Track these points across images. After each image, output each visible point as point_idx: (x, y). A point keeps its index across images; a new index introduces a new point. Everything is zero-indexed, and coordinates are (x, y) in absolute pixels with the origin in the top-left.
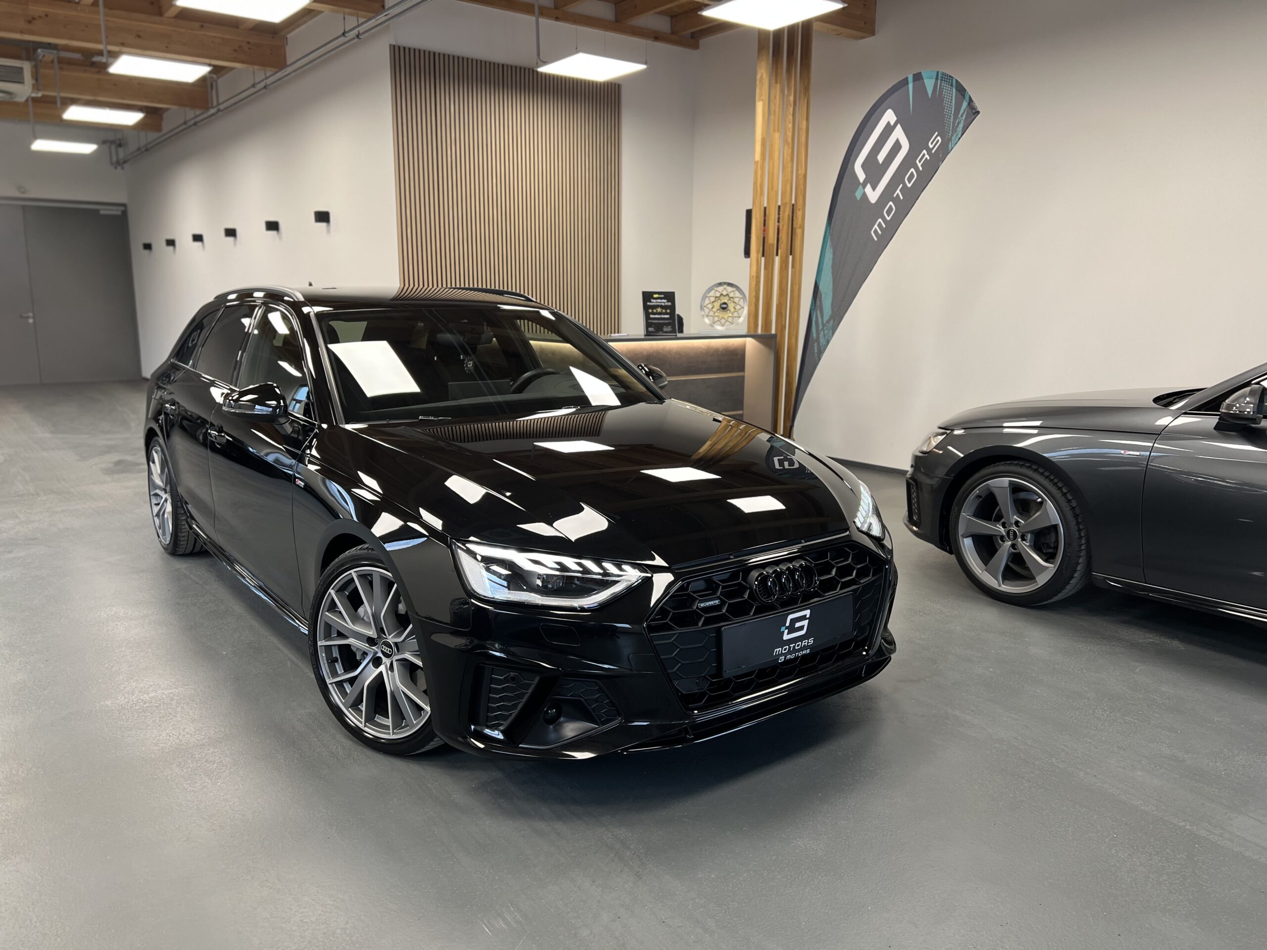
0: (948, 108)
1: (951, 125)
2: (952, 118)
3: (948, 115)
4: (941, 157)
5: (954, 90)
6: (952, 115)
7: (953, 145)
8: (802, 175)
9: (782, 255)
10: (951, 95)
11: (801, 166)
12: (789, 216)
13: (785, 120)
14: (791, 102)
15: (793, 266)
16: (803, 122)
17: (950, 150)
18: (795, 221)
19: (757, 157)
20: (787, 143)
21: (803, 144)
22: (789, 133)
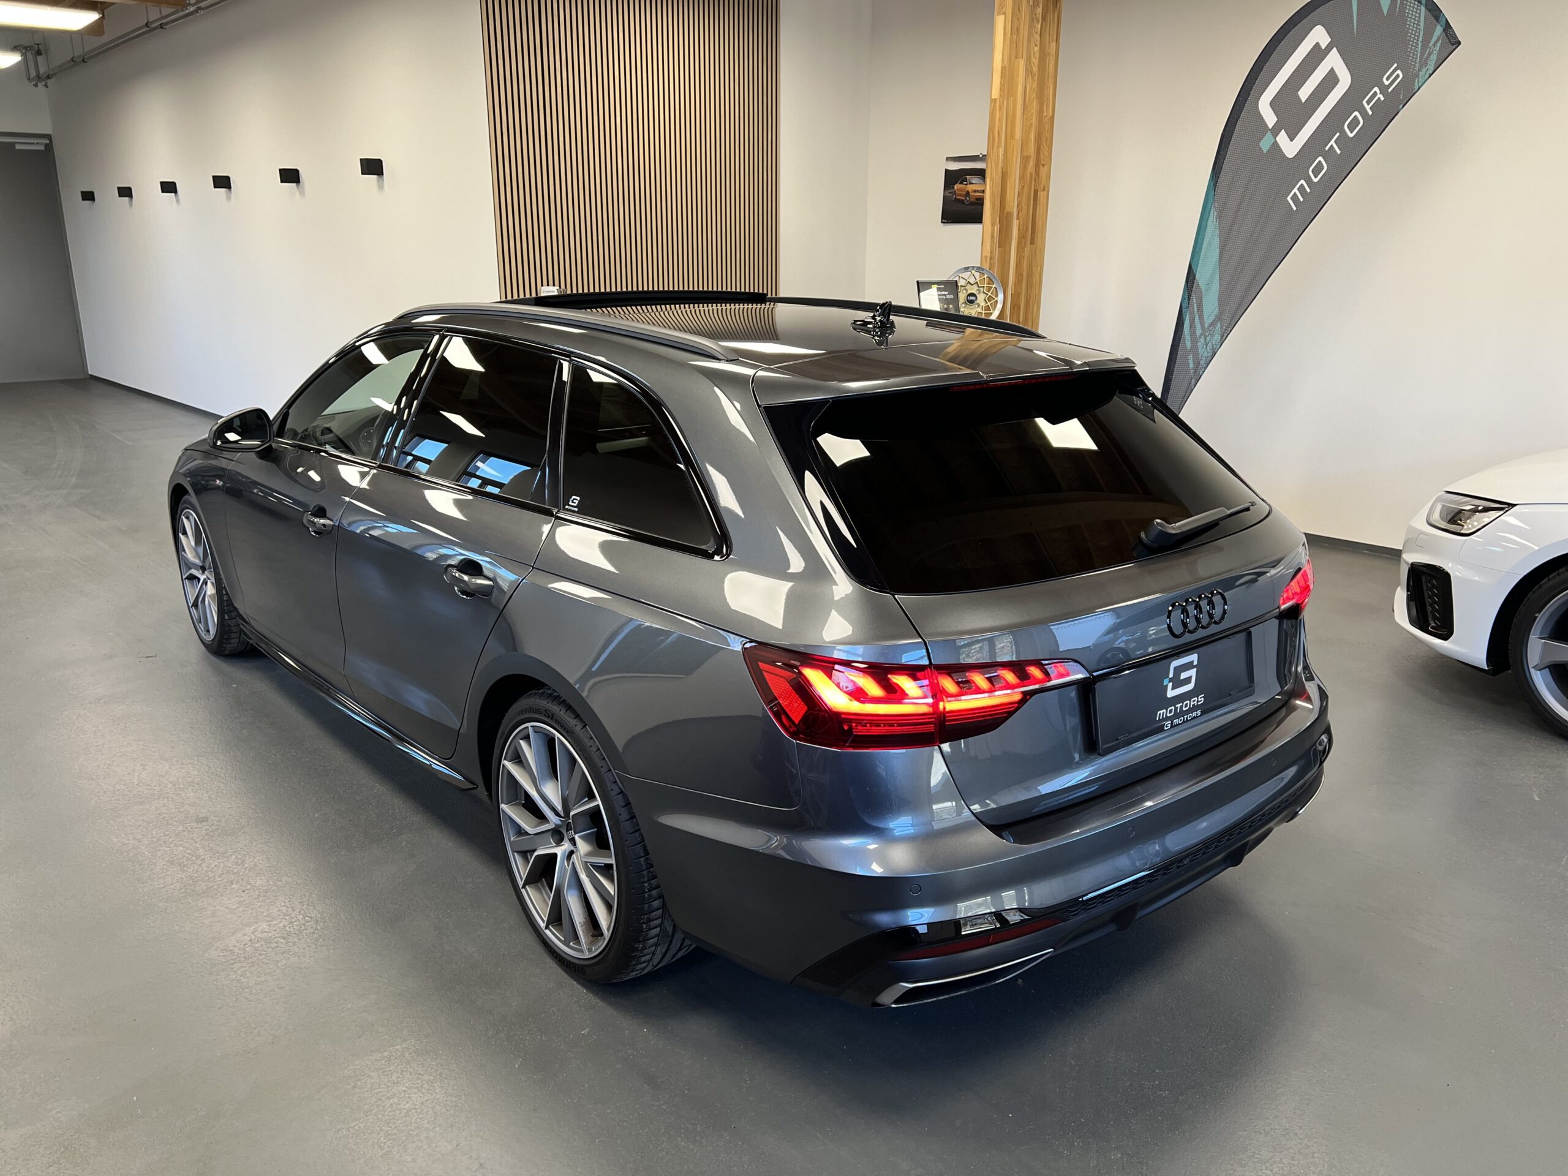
0: (1414, 33)
1: (1419, 56)
2: (1420, 44)
3: (1413, 42)
4: (1401, 97)
5: (1423, 9)
6: (1419, 42)
7: (1420, 84)
8: (1048, 117)
9: (1021, 227)
10: (1418, 15)
11: (1048, 106)
12: (1031, 174)
13: (1029, 41)
14: (1037, 16)
15: (1032, 243)
16: (1052, 44)
17: (1416, 90)
18: (1037, 181)
19: (995, 94)
20: (1031, 72)
21: (1050, 74)
22: (1034, 60)
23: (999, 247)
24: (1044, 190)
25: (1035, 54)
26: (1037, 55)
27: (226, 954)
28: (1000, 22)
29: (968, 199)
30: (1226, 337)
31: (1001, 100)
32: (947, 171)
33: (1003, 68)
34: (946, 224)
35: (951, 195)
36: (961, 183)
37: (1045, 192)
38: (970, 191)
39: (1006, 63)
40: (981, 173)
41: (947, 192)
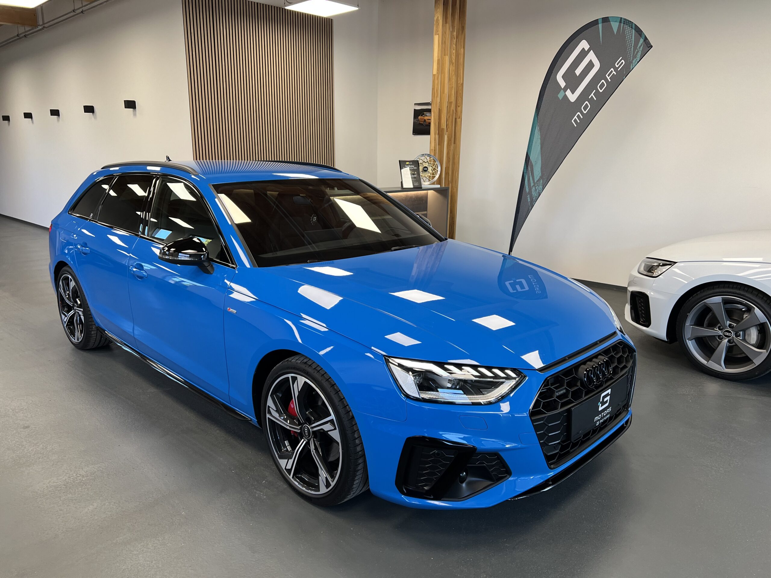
0: (629, 42)
1: (632, 54)
2: (633, 47)
3: (629, 46)
4: (624, 73)
5: (634, 31)
7: (633, 66)
8: (460, 84)
9: (449, 136)
10: (631, 34)
11: (460, 78)
12: (453, 111)
13: (450, 48)
14: (454, 36)
15: (454, 143)
16: (461, 49)
17: (631, 69)
18: (456, 114)
19: (435, 72)
20: (452, 63)
21: (461, 64)
22: (453, 57)
23: (438, 145)
24: (459, 118)
25: (453, 53)
26: (454, 54)
27: (33, 494)
28: (436, 38)
29: (425, 123)
30: (545, 186)
31: (438, 75)
32: (415, 109)
33: (438, 60)
34: (415, 135)
35: (417, 121)
36: (422, 116)
37: (460, 119)
38: (426, 119)
39: (439, 57)
40: (429, 111)
41: (415, 120)
